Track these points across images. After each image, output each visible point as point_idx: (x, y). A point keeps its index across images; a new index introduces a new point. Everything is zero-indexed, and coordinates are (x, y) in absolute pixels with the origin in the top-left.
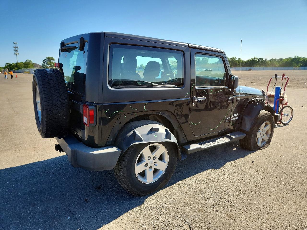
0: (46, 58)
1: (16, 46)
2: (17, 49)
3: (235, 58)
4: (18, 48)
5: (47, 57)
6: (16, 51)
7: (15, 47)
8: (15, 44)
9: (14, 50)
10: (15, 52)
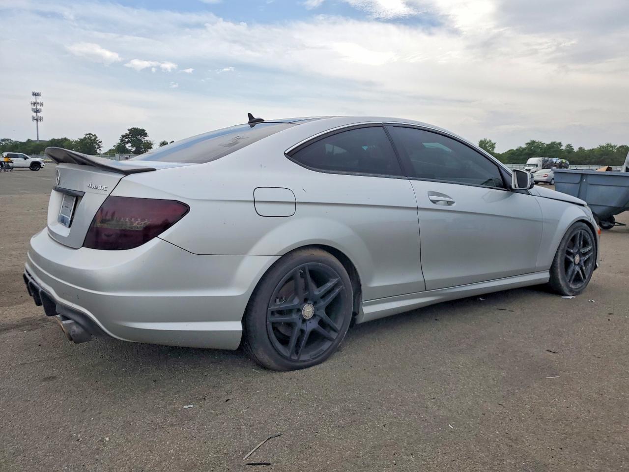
0: (129, 130)
1: (38, 101)
2: (39, 107)
3: (560, 144)
4: (42, 104)
5: (130, 128)
6: (37, 111)
7: (34, 104)
8: (36, 95)
9: (32, 108)
10: (35, 114)
